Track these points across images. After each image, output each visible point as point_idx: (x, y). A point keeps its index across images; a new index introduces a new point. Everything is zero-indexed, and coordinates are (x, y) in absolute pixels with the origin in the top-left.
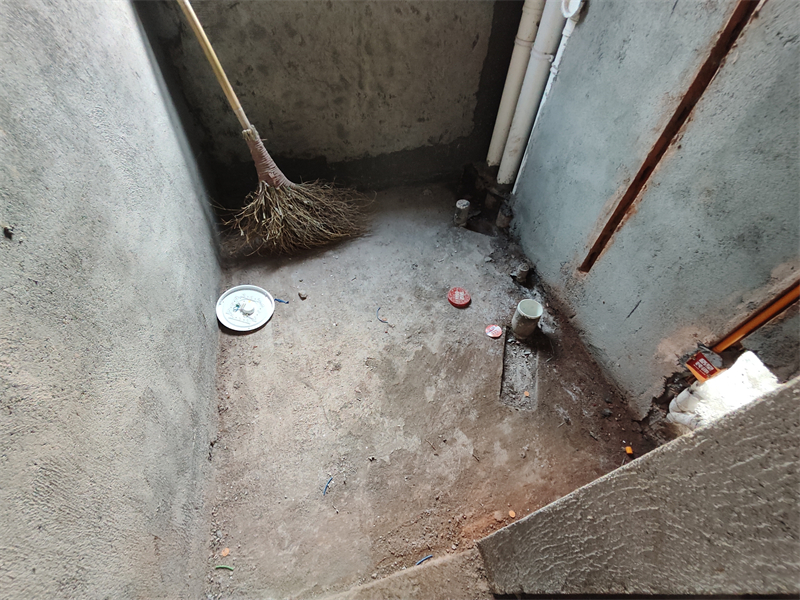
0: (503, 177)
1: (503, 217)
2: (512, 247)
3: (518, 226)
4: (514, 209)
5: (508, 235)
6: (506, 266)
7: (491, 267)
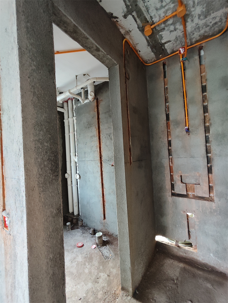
0: (76, 213)
1: (80, 222)
2: (86, 228)
3: (85, 222)
4: (82, 218)
5: (84, 226)
6: (88, 233)
7: (84, 235)
